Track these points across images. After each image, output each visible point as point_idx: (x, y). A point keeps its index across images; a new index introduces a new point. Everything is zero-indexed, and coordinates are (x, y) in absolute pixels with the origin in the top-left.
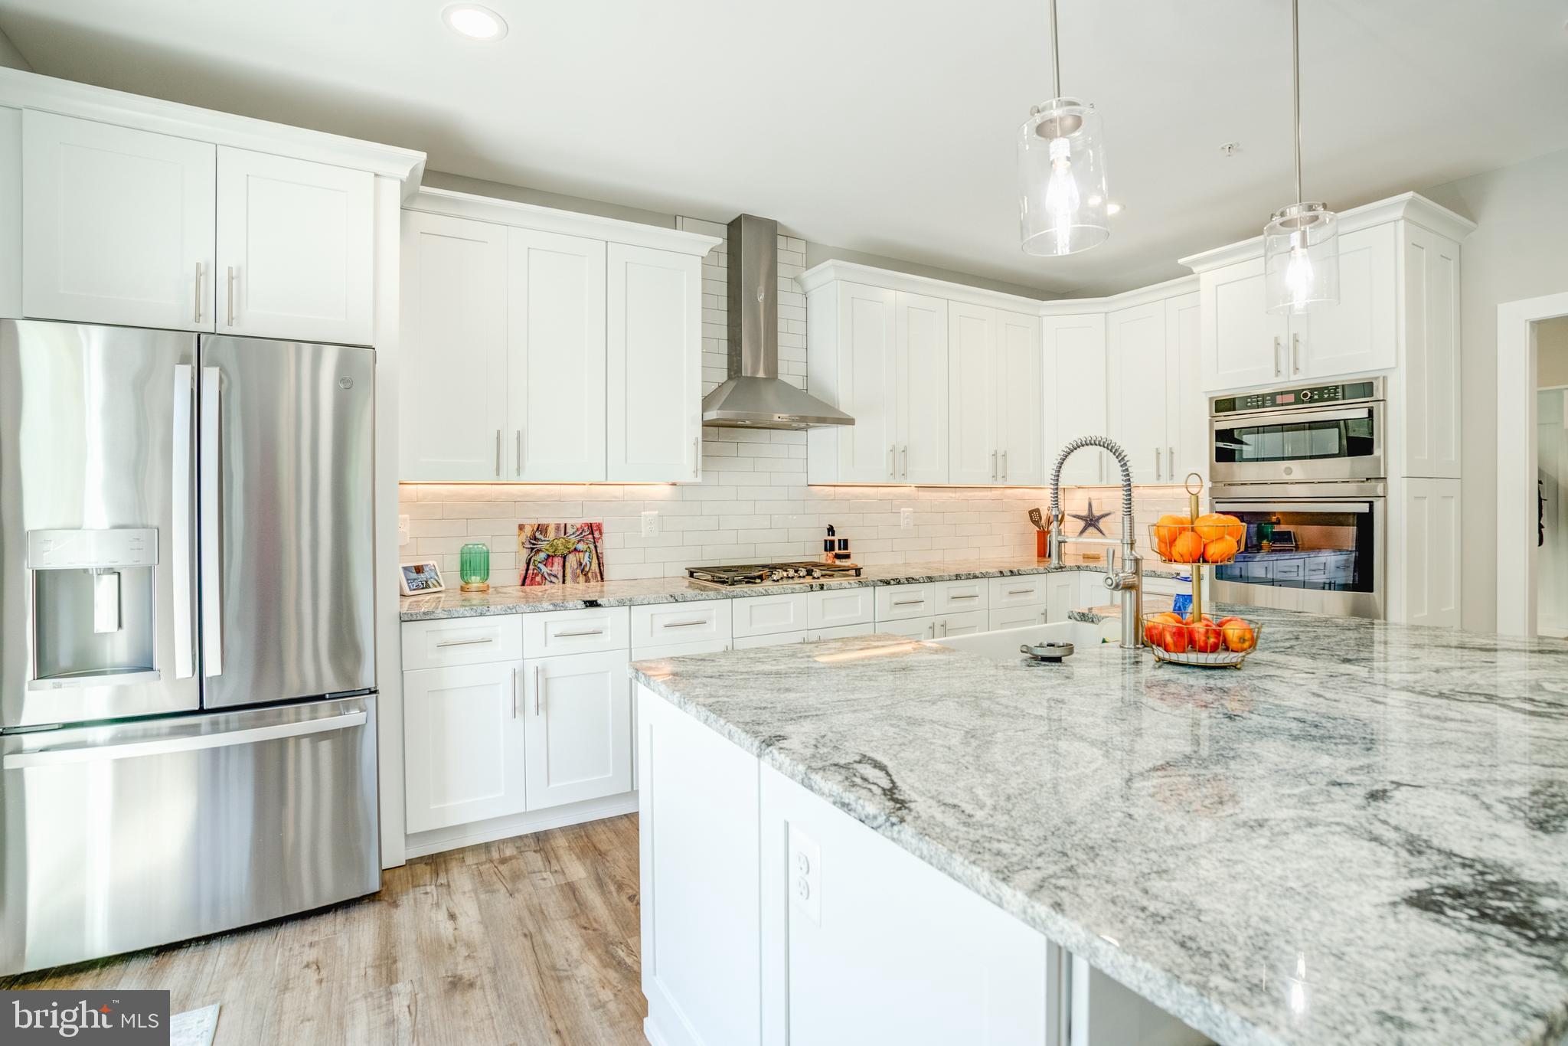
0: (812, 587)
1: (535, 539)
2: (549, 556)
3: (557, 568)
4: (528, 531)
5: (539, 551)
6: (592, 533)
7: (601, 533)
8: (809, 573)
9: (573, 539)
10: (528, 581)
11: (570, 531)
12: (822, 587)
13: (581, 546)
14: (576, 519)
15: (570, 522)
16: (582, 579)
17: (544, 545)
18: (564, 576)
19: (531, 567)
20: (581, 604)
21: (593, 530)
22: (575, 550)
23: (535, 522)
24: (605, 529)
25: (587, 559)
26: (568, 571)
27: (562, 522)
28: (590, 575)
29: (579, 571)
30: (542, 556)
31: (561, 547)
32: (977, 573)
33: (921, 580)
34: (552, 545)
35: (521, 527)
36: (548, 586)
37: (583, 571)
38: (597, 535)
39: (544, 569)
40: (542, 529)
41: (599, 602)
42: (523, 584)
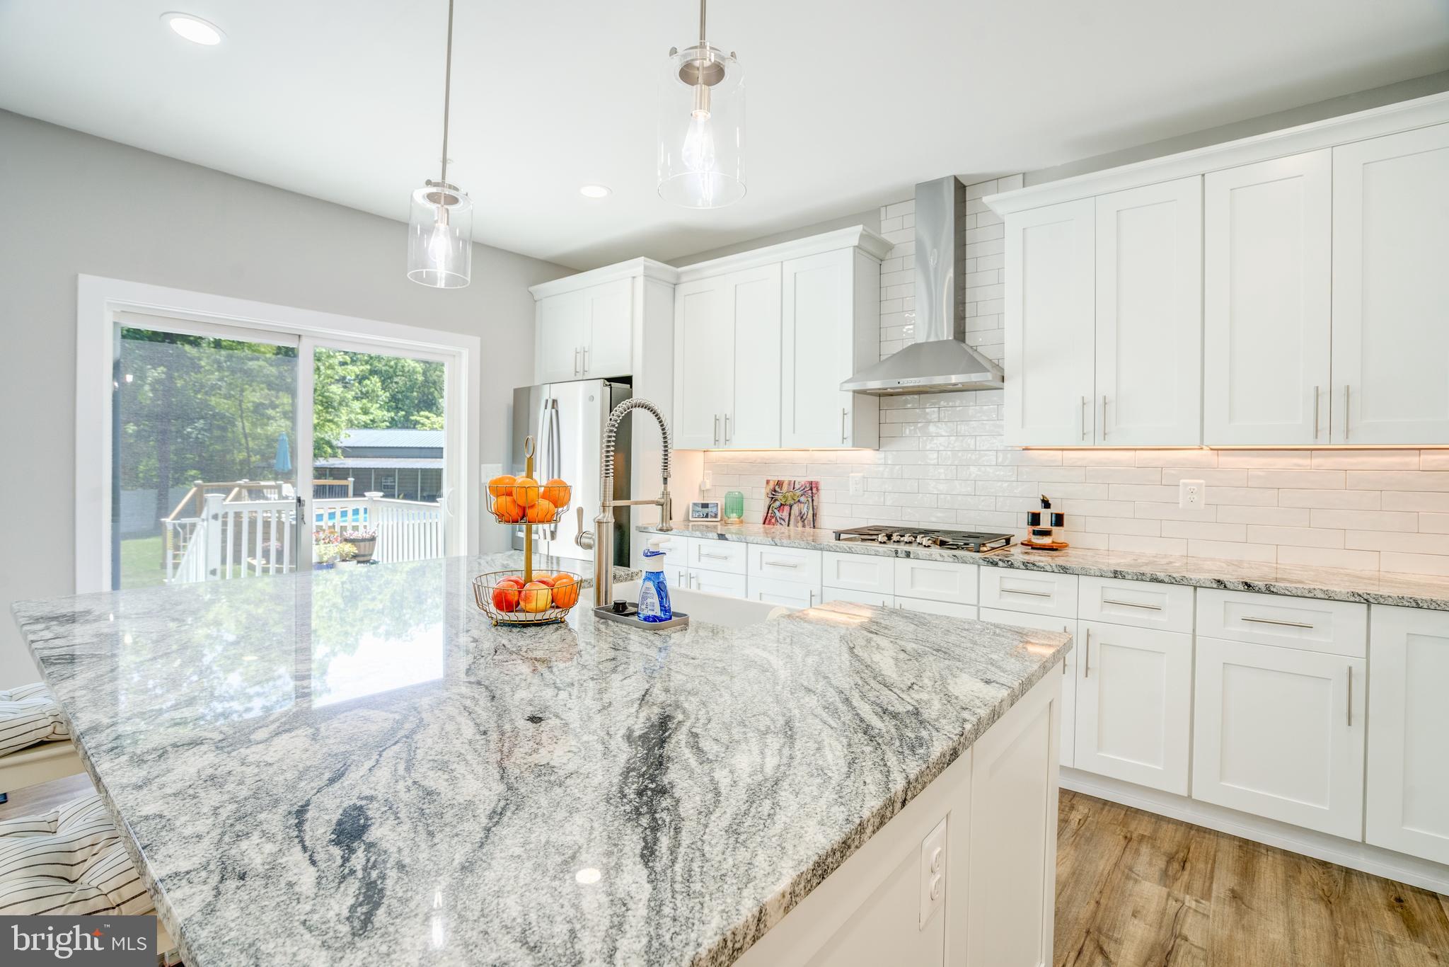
1: (775, 491)
2: (781, 505)
3: (785, 514)
4: (771, 486)
5: (776, 500)
6: (811, 489)
7: (817, 490)
9: (798, 493)
10: (767, 522)
11: (797, 486)
13: (803, 499)
14: (802, 479)
15: (798, 480)
16: (800, 524)
17: (779, 496)
18: (789, 521)
19: (770, 511)
21: (813, 488)
22: (799, 501)
23: (776, 479)
24: (821, 487)
25: (805, 509)
26: (792, 517)
27: (793, 479)
28: (806, 522)
29: (799, 518)
30: (777, 504)
31: (790, 498)
34: (784, 497)
35: (768, 482)
36: (778, 526)
37: (802, 518)
38: (814, 491)
39: (778, 514)
40: (780, 484)
42: (764, 523)
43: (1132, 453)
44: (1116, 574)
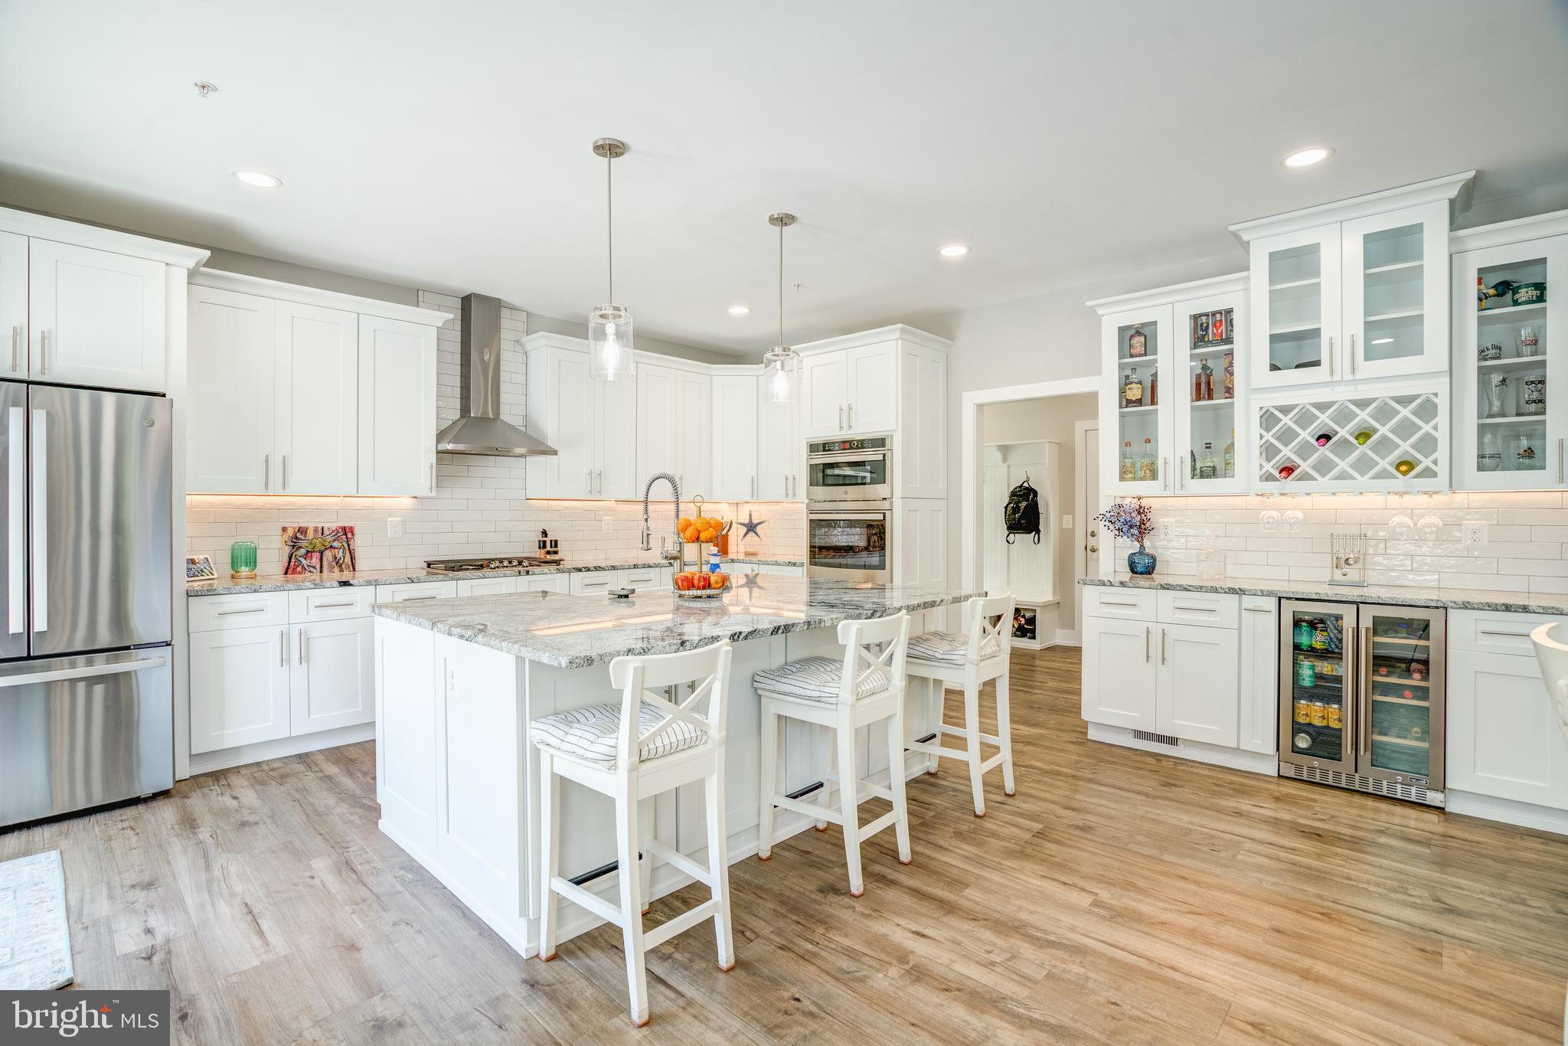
0: (520, 572)
1: (296, 538)
2: (308, 552)
3: (315, 561)
4: (290, 532)
5: (299, 548)
6: (346, 534)
7: (353, 534)
8: (520, 563)
9: (329, 538)
10: (290, 571)
11: (326, 532)
12: (528, 573)
13: (335, 544)
14: (332, 524)
15: (326, 525)
16: (336, 569)
17: (304, 543)
18: (321, 567)
19: (293, 560)
20: (336, 584)
21: (347, 532)
22: (331, 547)
23: (297, 526)
24: (356, 531)
25: (341, 554)
26: (325, 563)
27: (320, 526)
28: (343, 566)
29: (334, 563)
30: (302, 551)
31: (318, 545)
32: (651, 563)
33: (606, 568)
34: (311, 543)
35: (284, 529)
36: (308, 574)
37: (337, 563)
38: (349, 535)
39: (304, 561)
40: (303, 531)
41: (351, 582)
42: (286, 573)
43: (582, 502)
44: (635, 566)
